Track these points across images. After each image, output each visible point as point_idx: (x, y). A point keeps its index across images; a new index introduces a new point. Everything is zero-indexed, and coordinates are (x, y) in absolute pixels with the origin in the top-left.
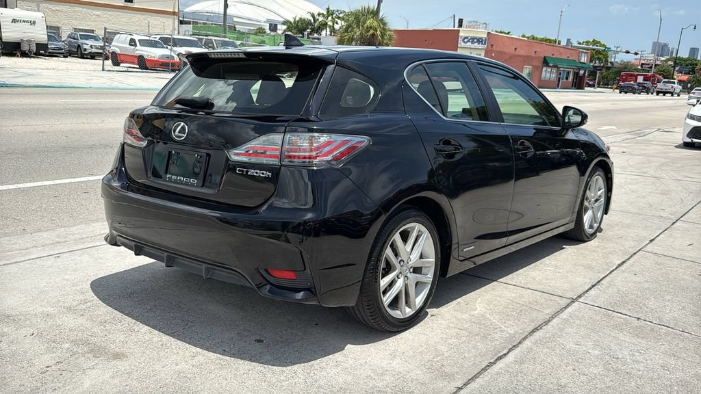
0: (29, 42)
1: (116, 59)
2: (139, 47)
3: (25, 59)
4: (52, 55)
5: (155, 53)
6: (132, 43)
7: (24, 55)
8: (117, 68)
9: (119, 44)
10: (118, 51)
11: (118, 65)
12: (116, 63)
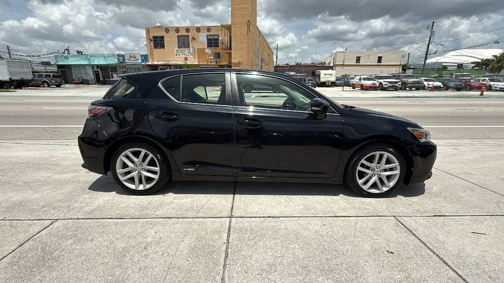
0: (329, 81)
1: (354, 86)
2: (362, 81)
3: (326, 88)
4: (338, 86)
5: (369, 83)
6: (360, 79)
7: (327, 86)
8: (354, 90)
9: (355, 81)
10: (355, 83)
11: (354, 89)
12: (354, 88)
